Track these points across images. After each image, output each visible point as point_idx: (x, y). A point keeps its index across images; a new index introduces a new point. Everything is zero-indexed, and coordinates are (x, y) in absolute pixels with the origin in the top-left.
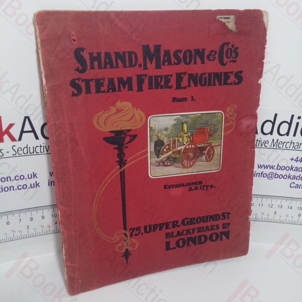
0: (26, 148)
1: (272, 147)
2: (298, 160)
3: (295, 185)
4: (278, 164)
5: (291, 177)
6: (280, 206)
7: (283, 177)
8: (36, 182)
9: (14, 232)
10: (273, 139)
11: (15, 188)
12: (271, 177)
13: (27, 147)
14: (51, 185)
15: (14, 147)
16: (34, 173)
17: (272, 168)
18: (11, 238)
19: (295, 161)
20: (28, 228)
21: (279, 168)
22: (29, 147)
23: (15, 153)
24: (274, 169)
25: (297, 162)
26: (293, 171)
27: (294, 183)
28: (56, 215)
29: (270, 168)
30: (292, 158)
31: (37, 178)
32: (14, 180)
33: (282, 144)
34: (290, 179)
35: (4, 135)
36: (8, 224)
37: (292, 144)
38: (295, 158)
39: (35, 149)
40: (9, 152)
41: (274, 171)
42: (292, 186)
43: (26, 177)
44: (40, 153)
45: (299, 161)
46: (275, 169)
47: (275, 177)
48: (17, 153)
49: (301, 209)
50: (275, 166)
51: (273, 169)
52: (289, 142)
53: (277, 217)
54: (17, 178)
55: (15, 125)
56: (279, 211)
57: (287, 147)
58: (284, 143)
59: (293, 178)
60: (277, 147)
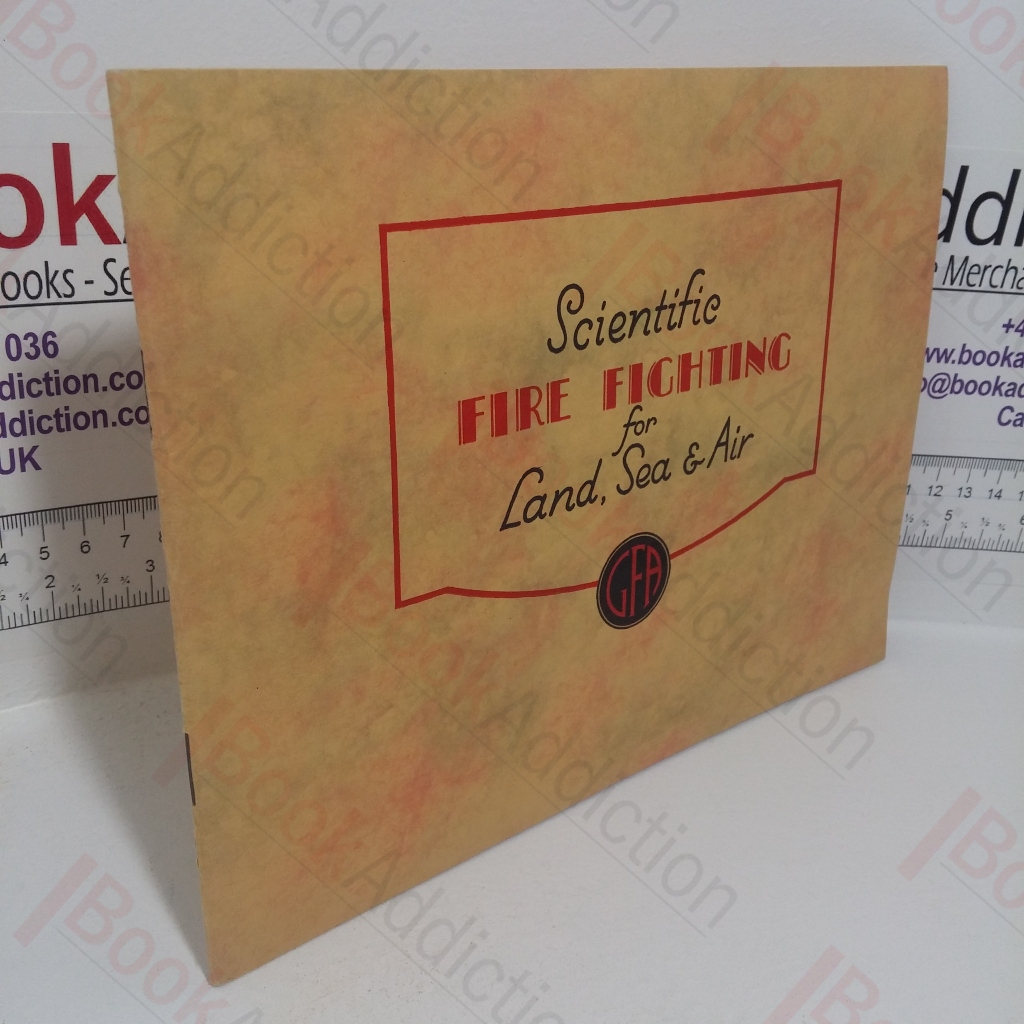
1: (947, 285)
3: (1012, 416)
4: (964, 345)
5: (1004, 389)
6: (965, 492)
7: (978, 388)
9: (103, 581)
10: (952, 258)
11: (113, 416)
12: (940, 391)
15: (110, 265)
17: (943, 360)
18: (95, 604)
19: (1017, 330)
20: (151, 568)
21: (969, 357)
23: (111, 289)
24: (950, 361)
26: (1010, 365)
27: (1012, 409)
29: (939, 361)
30: (1006, 322)
32: (109, 388)
33: (979, 273)
34: (1001, 394)
35: (78, 217)
36: (85, 549)
37: (1012, 272)
38: (1017, 322)
40: (91, 282)
41: (951, 369)
42: (1004, 419)
46: (953, 362)
48: (119, 288)
50: (953, 350)
51: (947, 361)
52: (1002, 267)
53: (954, 529)
54: (118, 381)
55: (112, 182)
56: (961, 508)
57: (994, 283)
58: (986, 268)
59: (1010, 393)
60: (964, 286)
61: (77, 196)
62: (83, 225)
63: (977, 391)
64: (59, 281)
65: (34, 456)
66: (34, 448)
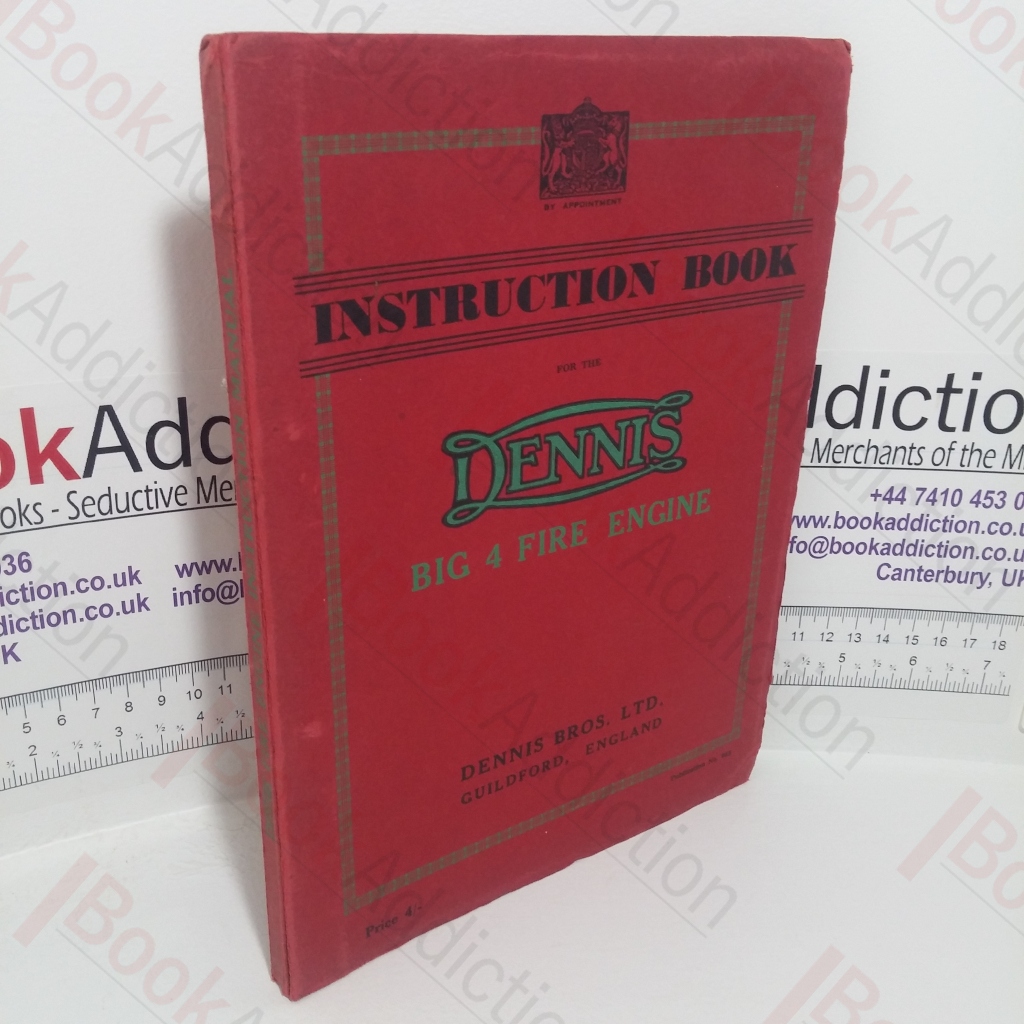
0: (107, 498)
1: (815, 463)
2: (894, 496)
3: (890, 572)
4: (838, 512)
5: (879, 548)
6: (855, 637)
7: (855, 548)
8: (138, 595)
9: (78, 747)
10: (817, 440)
12: (820, 552)
13: (109, 495)
14: (182, 604)
15: (72, 497)
16: (130, 568)
17: (820, 525)
18: (72, 766)
19: (884, 499)
20: (119, 734)
21: (842, 522)
22: (116, 495)
23: (74, 513)
24: (826, 526)
25: (889, 503)
26: (882, 528)
27: (889, 566)
28: (198, 692)
29: (816, 526)
30: (874, 492)
31: (140, 583)
32: (76, 591)
33: (843, 452)
34: (877, 553)
35: (43, 462)
36: (62, 722)
37: (873, 451)
38: (883, 491)
39: (131, 499)
40: (57, 510)
41: (828, 533)
42: (883, 574)
43: (109, 581)
44: (146, 510)
45: (897, 499)
46: (829, 527)
47: (832, 551)
48: (81, 513)
49: (915, 642)
50: (828, 517)
51: (823, 527)
52: (862, 446)
53: (848, 670)
54: (83, 586)
55: (72, 432)
56: (852, 651)
57: (857, 460)
58: (848, 448)
59: (885, 551)
60: (831, 463)
61: (42, 446)
62: (49, 468)
63: (854, 551)
64: (30, 514)
65: (14, 651)
66: (15, 645)
